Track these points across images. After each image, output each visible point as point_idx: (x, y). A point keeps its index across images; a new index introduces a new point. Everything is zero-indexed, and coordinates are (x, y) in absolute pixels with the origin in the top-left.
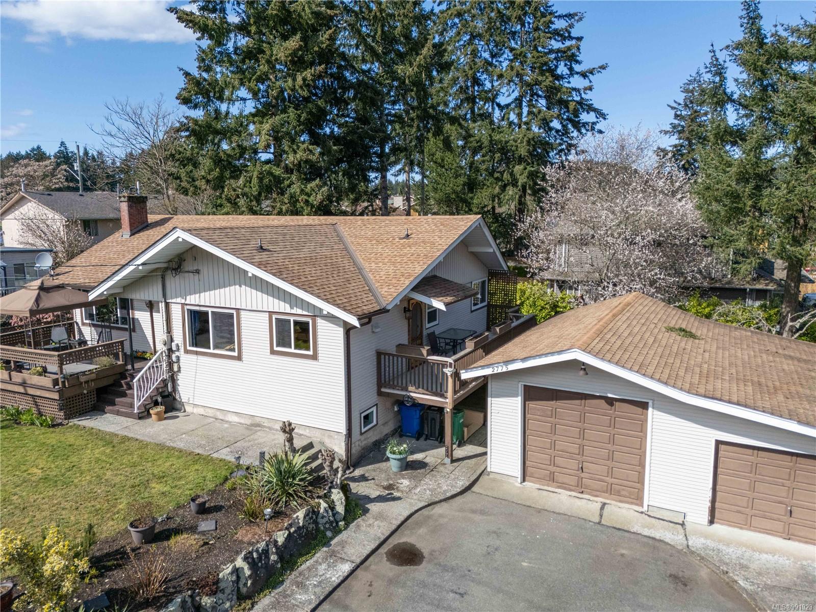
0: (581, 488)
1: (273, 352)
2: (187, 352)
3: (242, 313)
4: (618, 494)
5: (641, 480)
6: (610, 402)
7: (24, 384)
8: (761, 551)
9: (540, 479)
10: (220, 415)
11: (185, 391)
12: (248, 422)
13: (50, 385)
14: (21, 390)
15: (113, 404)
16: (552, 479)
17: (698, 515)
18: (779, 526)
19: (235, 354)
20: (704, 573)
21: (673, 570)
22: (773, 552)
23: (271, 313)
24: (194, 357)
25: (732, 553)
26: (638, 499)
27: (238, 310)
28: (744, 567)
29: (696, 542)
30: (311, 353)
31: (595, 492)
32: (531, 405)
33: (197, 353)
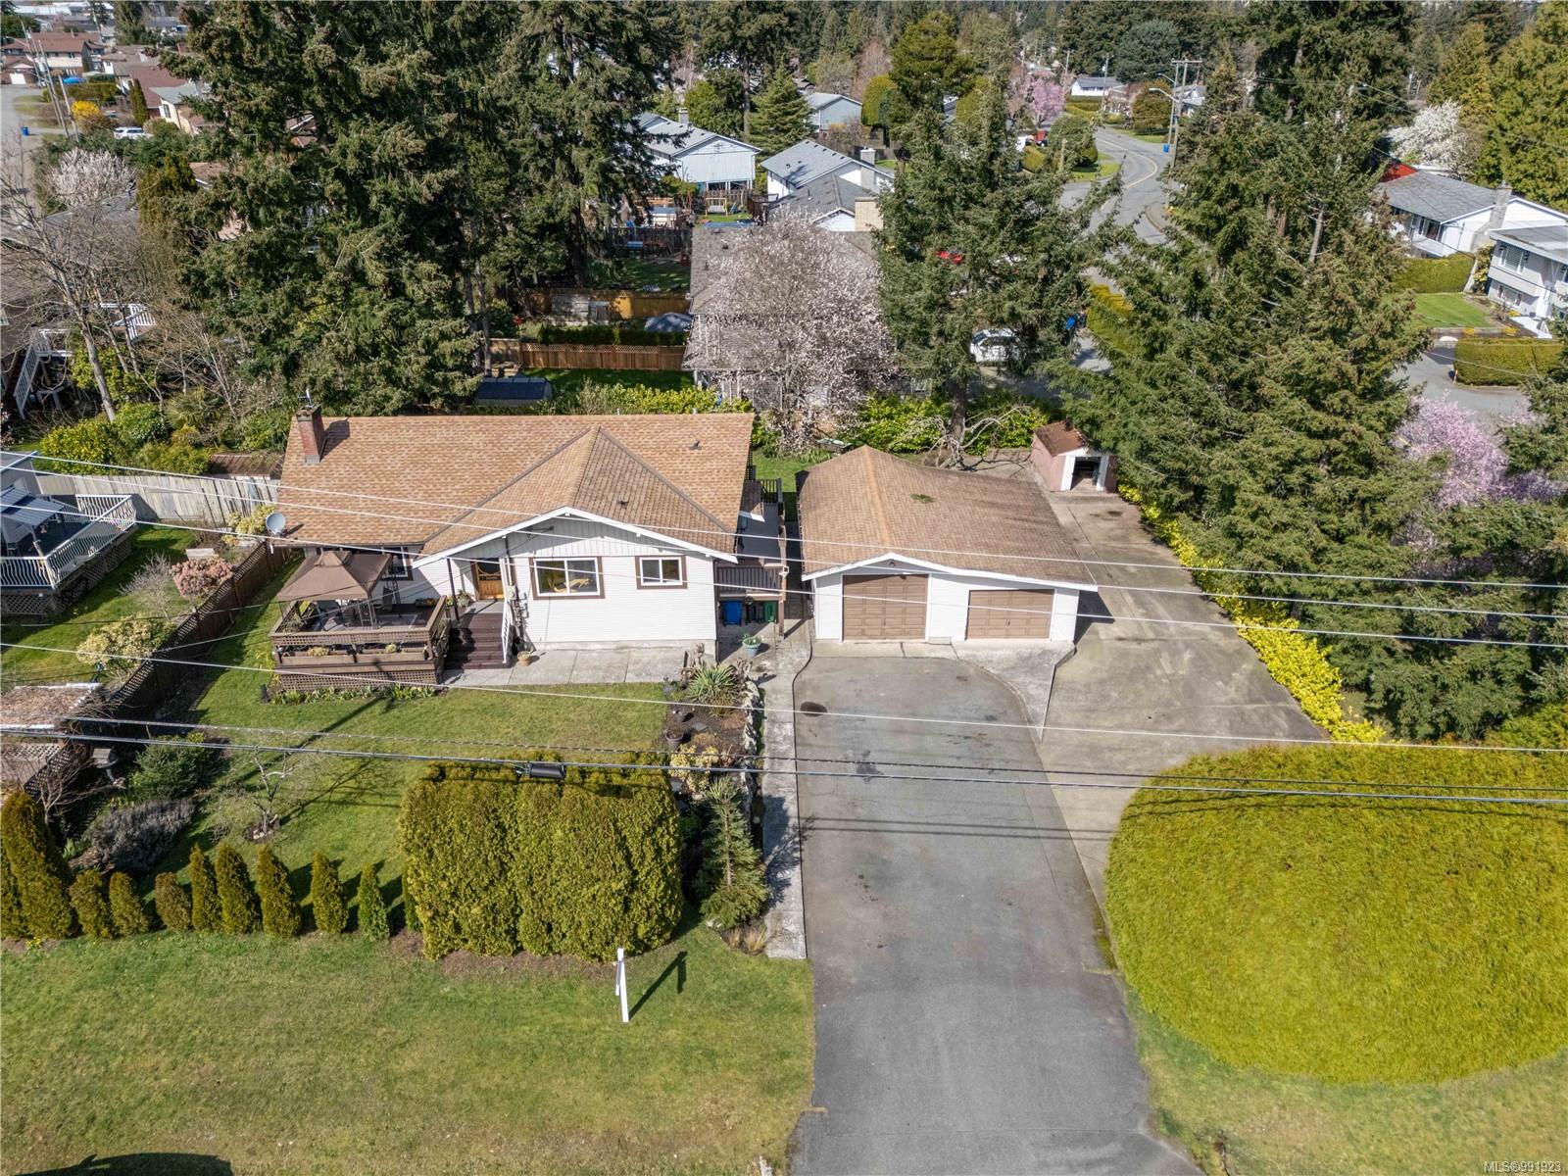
0: (884, 635)
1: (640, 587)
2: (536, 598)
3: (604, 560)
4: (909, 634)
5: (924, 623)
6: (904, 577)
7: (376, 663)
8: (996, 649)
9: (855, 636)
10: (579, 647)
11: (533, 632)
12: (614, 646)
13: (422, 658)
14: (374, 669)
15: (467, 660)
16: (863, 634)
17: (958, 637)
18: (1003, 632)
19: (598, 593)
20: (972, 671)
21: (957, 674)
22: (1001, 648)
23: (637, 558)
24: (547, 602)
25: (982, 655)
26: (922, 635)
27: (599, 558)
28: (991, 662)
29: (961, 653)
30: (680, 583)
31: (893, 636)
32: (848, 587)
33: (550, 598)
